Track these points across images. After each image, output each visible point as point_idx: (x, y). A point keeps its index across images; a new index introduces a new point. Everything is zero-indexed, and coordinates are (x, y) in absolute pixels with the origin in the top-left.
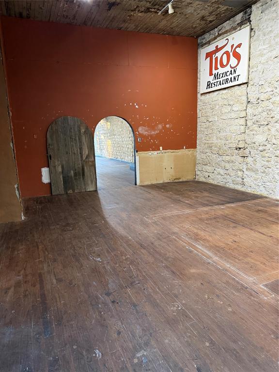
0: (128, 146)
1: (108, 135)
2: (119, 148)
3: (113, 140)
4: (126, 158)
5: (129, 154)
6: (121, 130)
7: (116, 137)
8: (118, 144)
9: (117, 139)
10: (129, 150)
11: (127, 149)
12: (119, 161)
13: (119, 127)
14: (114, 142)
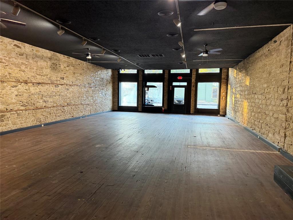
0: (275, 115)
1: (246, 93)
2: (260, 115)
3: (252, 100)
4: (270, 135)
5: (277, 130)
6: (265, 85)
7: (256, 96)
8: (259, 107)
9: (257, 101)
10: (278, 123)
11: (273, 120)
12: (257, 136)
13: (263, 81)
14: (253, 104)
